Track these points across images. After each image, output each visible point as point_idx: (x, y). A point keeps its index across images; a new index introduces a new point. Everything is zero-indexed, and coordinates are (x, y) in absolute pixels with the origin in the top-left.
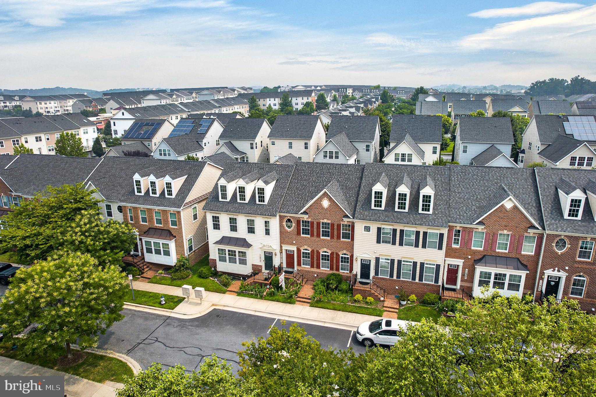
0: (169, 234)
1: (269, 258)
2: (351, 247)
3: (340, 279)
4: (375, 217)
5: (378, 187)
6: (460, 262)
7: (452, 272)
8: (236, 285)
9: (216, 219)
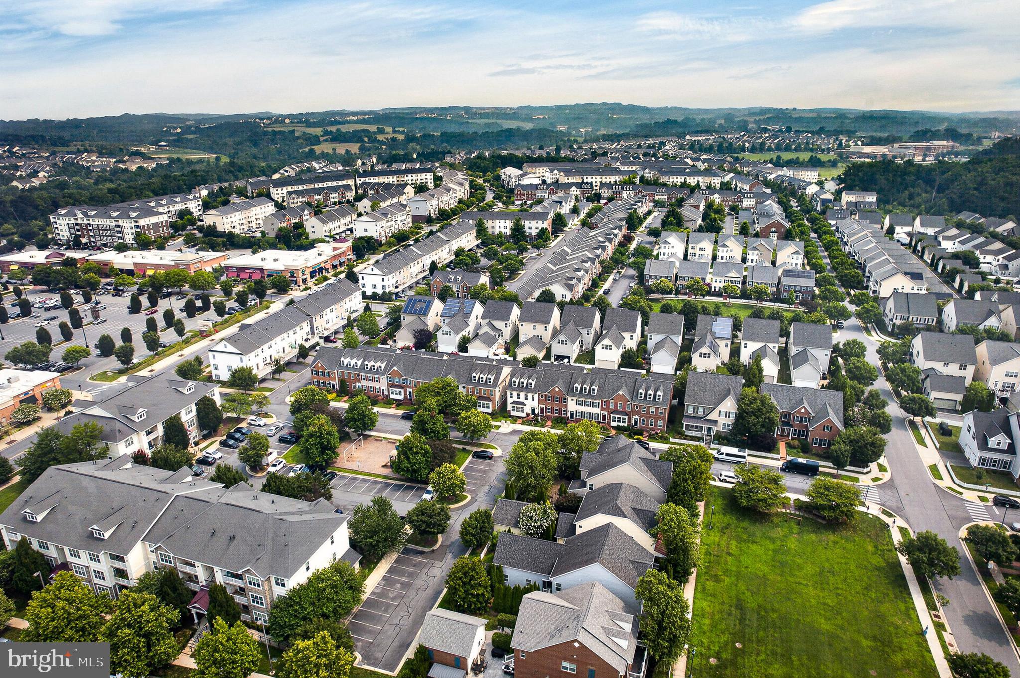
0: (489, 399)
1: (533, 411)
2: (566, 406)
3: (562, 419)
4: (575, 396)
5: (576, 385)
6: (606, 413)
7: (604, 417)
8: (520, 421)
9: (511, 394)
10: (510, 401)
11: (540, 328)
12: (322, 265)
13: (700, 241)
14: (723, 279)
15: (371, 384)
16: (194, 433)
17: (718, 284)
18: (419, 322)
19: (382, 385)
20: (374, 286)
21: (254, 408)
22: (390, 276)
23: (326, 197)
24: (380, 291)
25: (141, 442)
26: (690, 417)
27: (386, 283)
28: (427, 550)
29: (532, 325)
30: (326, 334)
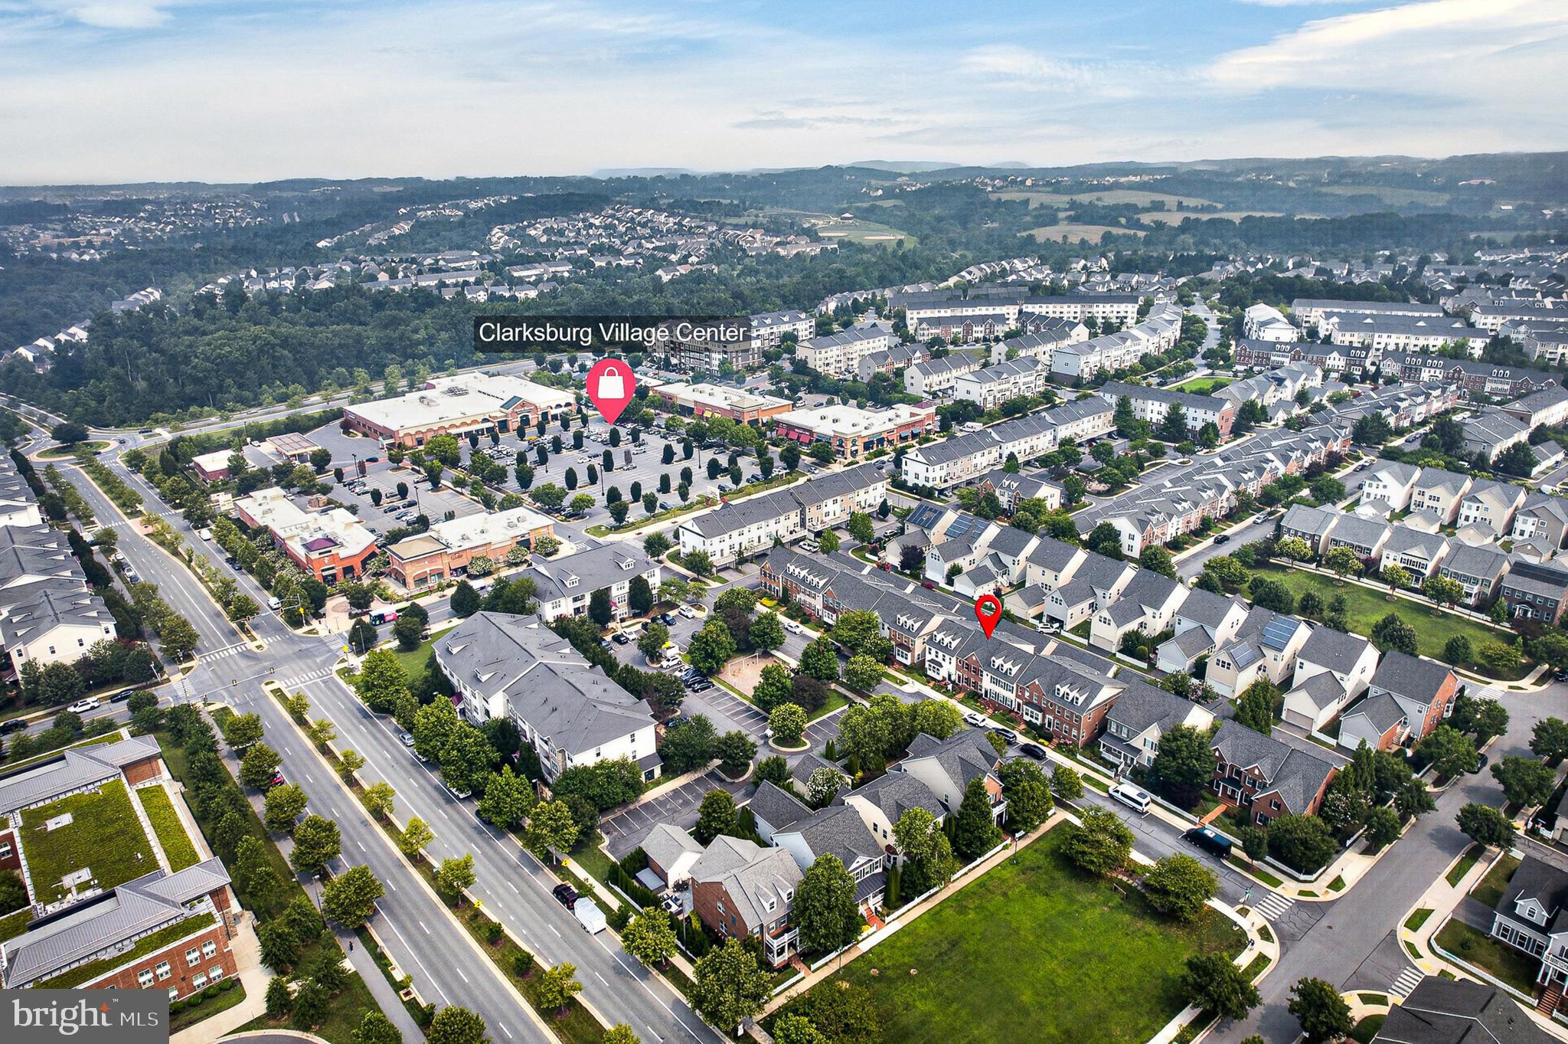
1: (950, 676)
2: (982, 681)
3: (975, 695)
4: (991, 671)
5: (993, 659)
6: (1021, 702)
7: (1019, 706)
8: (933, 684)
9: (930, 650)
10: (928, 657)
11: (1050, 574)
12: (884, 435)
13: (1434, 485)
14: (1399, 556)
15: (808, 599)
16: (621, 609)
17: (1390, 561)
18: (920, 535)
19: (818, 603)
20: (917, 476)
21: (690, 597)
22: (937, 467)
23: (968, 331)
24: (921, 482)
25: (567, 607)
26: (1112, 735)
27: (931, 475)
28: (729, 780)
29: (1040, 570)
30: (819, 528)
